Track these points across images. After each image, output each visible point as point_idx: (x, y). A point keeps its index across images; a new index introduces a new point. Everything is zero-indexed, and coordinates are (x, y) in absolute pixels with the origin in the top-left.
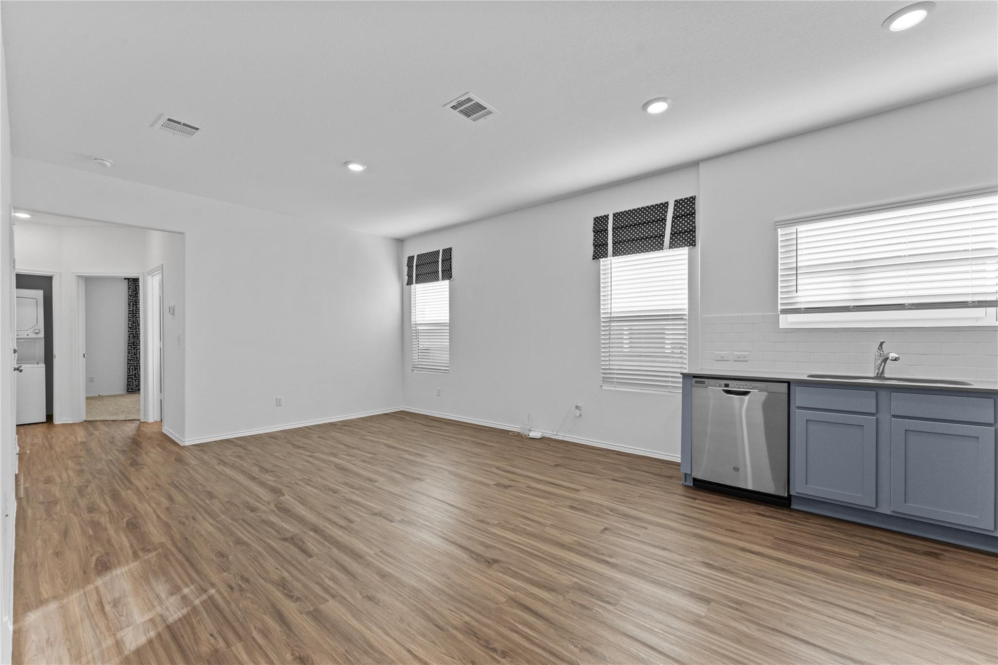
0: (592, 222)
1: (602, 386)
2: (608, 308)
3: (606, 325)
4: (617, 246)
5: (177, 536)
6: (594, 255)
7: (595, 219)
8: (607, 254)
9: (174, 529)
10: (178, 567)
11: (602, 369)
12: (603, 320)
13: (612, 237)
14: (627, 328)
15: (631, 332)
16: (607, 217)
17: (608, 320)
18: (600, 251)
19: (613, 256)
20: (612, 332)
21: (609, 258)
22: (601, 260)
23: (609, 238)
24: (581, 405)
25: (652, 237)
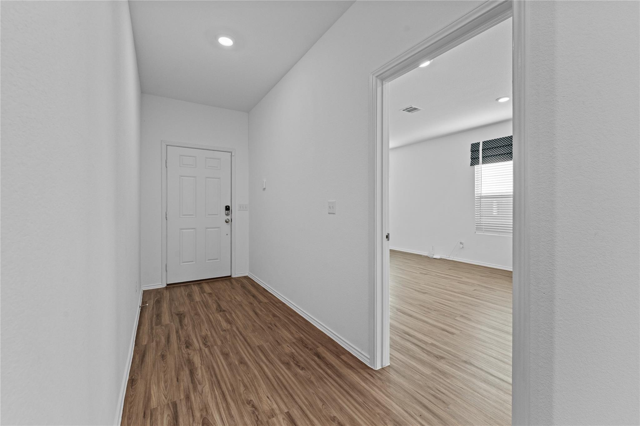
0: (470, 146)
1: (475, 232)
2: (479, 191)
3: (478, 200)
4: (485, 159)
6: (471, 164)
7: (472, 145)
8: (479, 163)
11: (476, 223)
12: (476, 198)
13: (482, 154)
14: (496, 202)
15: (498, 203)
16: (479, 143)
17: (479, 197)
18: (474, 161)
19: (482, 164)
20: (481, 204)
21: (480, 165)
22: (475, 166)
23: (480, 154)
24: (463, 242)
25: (506, 154)
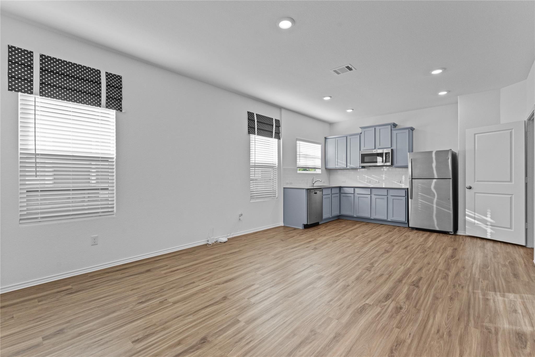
2: (253, 160)
3: (252, 169)
4: (258, 131)
5: (462, 325)
8: (255, 133)
9: (459, 332)
10: (477, 308)
13: (257, 125)
16: (253, 114)
17: (253, 166)
18: (251, 130)
19: (257, 135)
22: (251, 135)
